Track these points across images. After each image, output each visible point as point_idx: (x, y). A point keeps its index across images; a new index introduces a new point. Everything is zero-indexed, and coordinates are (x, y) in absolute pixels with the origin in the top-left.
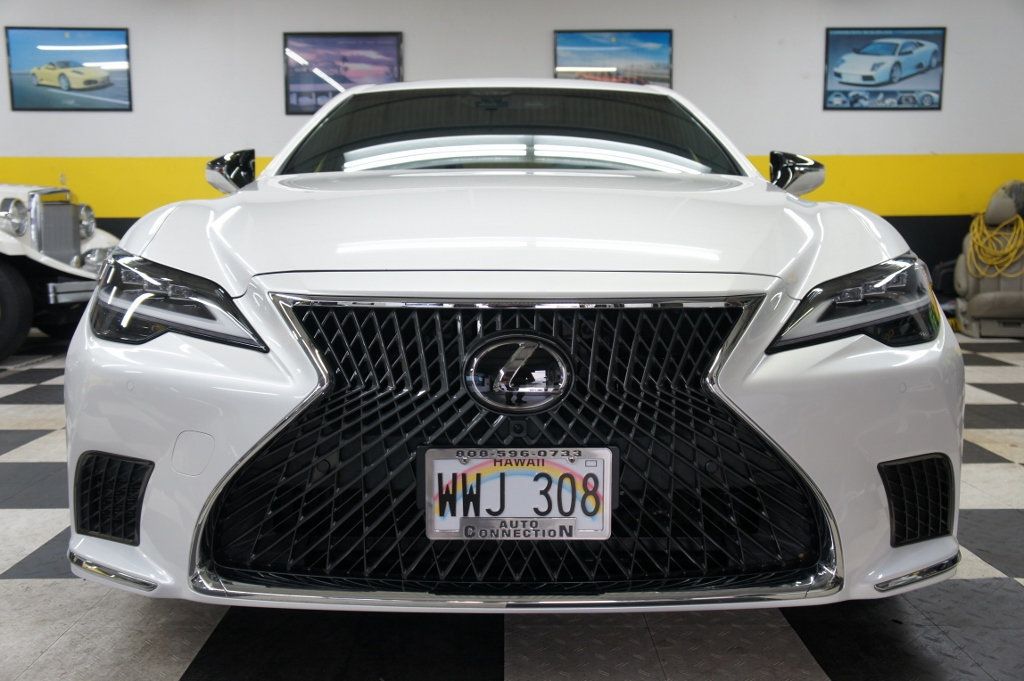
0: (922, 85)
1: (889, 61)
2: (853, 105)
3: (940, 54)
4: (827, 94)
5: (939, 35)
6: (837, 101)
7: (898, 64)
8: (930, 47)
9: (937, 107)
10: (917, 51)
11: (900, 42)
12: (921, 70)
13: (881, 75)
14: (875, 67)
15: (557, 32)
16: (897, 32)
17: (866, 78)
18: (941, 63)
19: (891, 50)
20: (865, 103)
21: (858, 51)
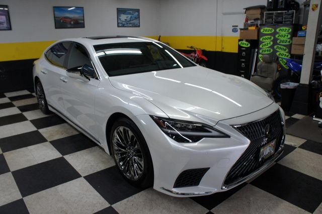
0: (136, 22)
1: (130, 16)
2: (123, 26)
3: (139, 15)
4: (118, 23)
5: (138, 11)
6: (120, 25)
7: (131, 17)
8: (137, 13)
9: (139, 26)
10: (135, 14)
11: (131, 12)
12: (136, 18)
13: (128, 19)
14: (127, 17)
15: (54, 7)
16: (131, 10)
17: (126, 20)
18: (139, 17)
19: (130, 14)
20: (125, 25)
21: (124, 14)
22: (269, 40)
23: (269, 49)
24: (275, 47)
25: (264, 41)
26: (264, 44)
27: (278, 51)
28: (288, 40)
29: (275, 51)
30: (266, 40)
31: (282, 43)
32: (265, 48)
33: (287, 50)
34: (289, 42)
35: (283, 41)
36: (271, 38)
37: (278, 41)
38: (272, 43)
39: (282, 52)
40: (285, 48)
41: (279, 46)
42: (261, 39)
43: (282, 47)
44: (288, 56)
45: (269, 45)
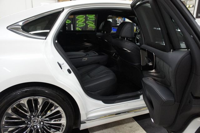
22: (82, 18)
23: (83, 23)
24: (87, 22)
25: (79, 18)
26: (79, 20)
27: (89, 25)
28: (94, 18)
29: (87, 25)
30: (81, 18)
31: (90, 20)
32: (80, 23)
33: (94, 24)
34: (94, 19)
35: (91, 18)
36: (83, 16)
37: (88, 19)
38: (84, 20)
39: (91, 25)
40: (92, 22)
41: (89, 21)
42: (77, 18)
43: (91, 22)
44: (94, 27)
45: (83, 21)
